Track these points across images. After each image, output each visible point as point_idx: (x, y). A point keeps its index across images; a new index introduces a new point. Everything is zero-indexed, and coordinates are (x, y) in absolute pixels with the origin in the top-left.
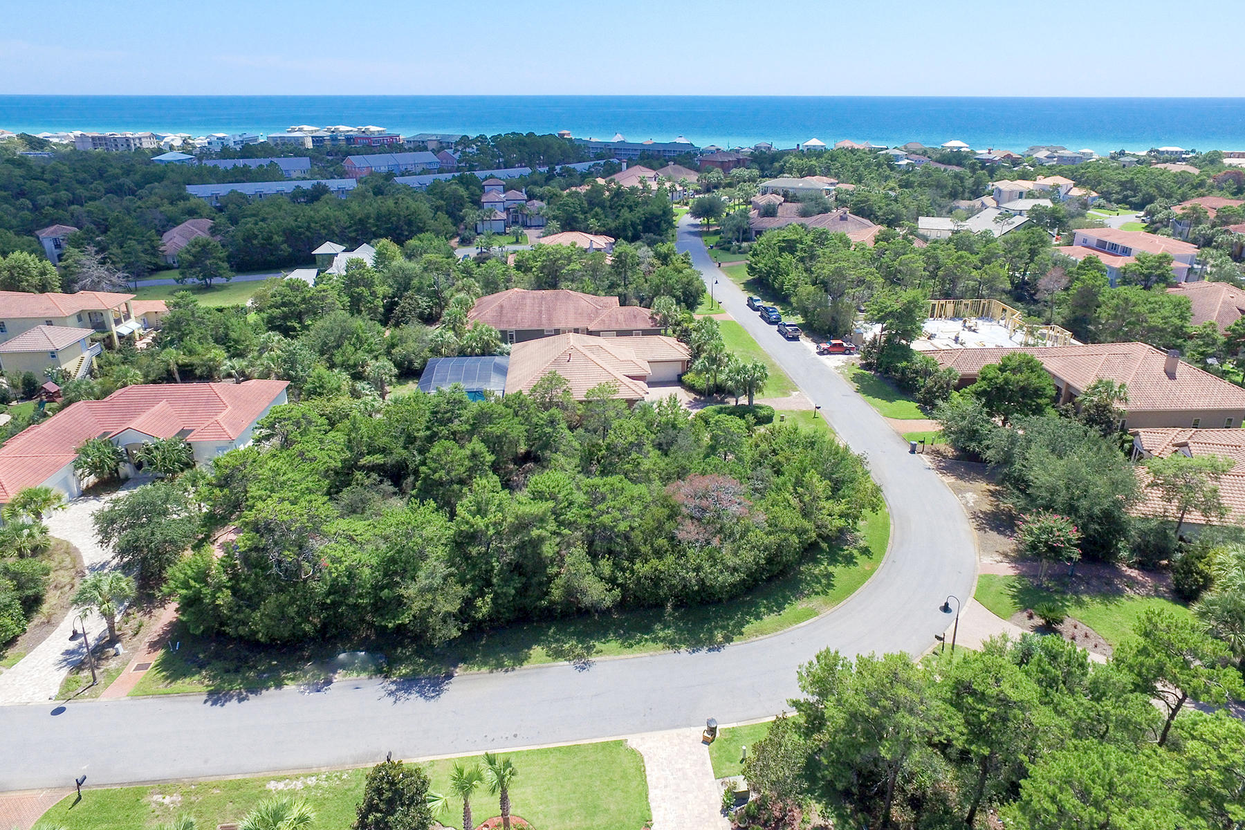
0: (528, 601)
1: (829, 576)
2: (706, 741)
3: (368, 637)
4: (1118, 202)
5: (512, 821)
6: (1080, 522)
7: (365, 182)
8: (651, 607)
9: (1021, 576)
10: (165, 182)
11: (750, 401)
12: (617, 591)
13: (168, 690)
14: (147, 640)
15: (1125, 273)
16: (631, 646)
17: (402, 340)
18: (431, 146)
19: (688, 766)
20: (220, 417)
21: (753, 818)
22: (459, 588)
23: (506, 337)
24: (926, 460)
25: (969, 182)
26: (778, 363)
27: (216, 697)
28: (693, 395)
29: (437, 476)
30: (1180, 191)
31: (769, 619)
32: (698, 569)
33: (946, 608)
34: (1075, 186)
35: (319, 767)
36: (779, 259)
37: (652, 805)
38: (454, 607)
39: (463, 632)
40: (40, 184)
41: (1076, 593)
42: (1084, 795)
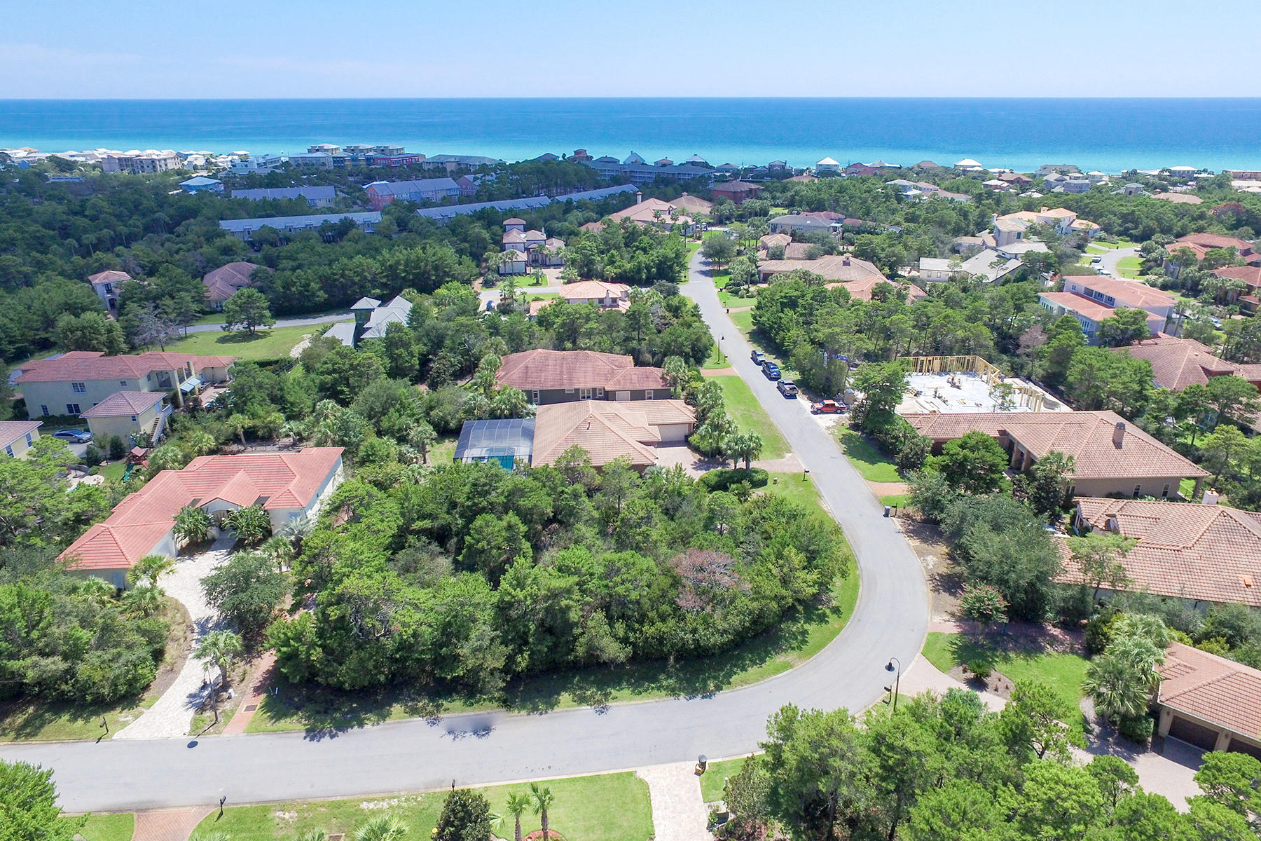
0: (557, 656)
1: (804, 633)
2: (698, 773)
3: (427, 684)
4: (1120, 234)
5: (550, 834)
6: (1007, 592)
7: (388, 213)
8: (657, 660)
9: (963, 634)
10: (199, 218)
11: (748, 465)
12: (629, 649)
13: (275, 728)
14: (251, 685)
15: (1103, 326)
16: (640, 693)
17: (439, 403)
18: (450, 167)
19: (683, 793)
20: (291, 486)
21: (730, 833)
22: (503, 648)
23: (531, 397)
24: (897, 523)
25: (974, 215)
26: (775, 422)
27: (313, 734)
28: (698, 456)
29: (480, 546)
30: (1180, 224)
31: (753, 671)
32: (694, 631)
33: (890, 668)
34: (1078, 217)
35: (399, 791)
36: (781, 315)
37: (655, 822)
38: (500, 664)
39: (507, 682)
40: (81, 221)
41: (1005, 650)
42: (947, 819)
